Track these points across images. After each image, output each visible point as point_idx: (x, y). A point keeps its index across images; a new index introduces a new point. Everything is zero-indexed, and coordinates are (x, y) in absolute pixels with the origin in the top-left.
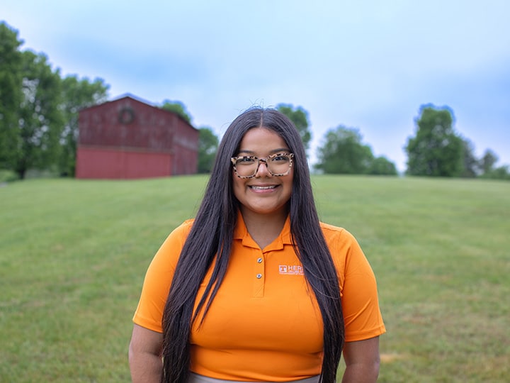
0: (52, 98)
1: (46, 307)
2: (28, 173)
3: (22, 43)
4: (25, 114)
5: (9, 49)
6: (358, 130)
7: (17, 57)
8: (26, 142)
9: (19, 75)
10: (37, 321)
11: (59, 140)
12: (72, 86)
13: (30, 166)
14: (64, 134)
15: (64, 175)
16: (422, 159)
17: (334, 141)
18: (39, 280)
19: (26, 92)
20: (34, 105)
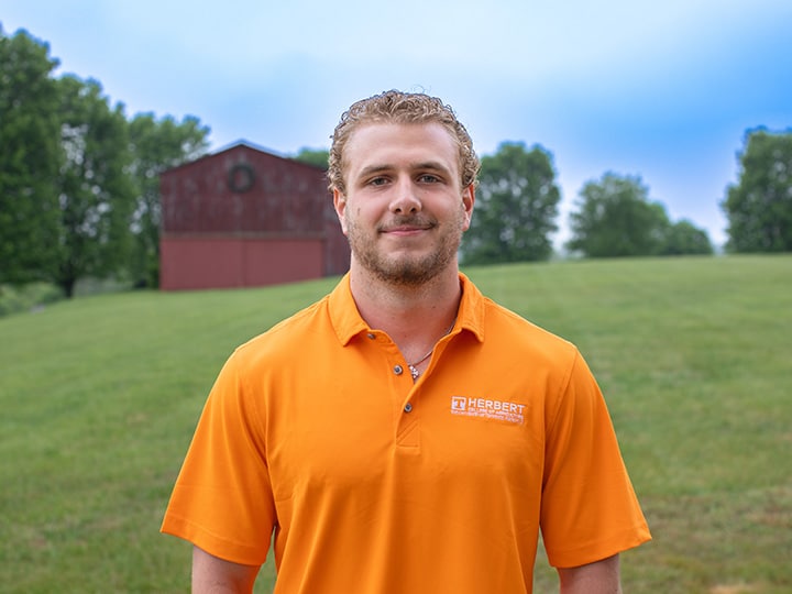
0: (111, 156)
1: (126, 529)
2: (79, 286)
3: (56, 63)
4: (69, 185)
5: (34, 75)
6: (639, 180)
7: (49, 89)
8: (73, 232)
9: (55, 119)
10: (112, 556)
11: (128, 225)
12: (147, 132)
13: (81, 273)
14: (137, 215)
15: (141, 285)
16: (754, 221)
17: (599, 201)
18: (109, 479)
19: (68, 146)
20: (83, 169)
